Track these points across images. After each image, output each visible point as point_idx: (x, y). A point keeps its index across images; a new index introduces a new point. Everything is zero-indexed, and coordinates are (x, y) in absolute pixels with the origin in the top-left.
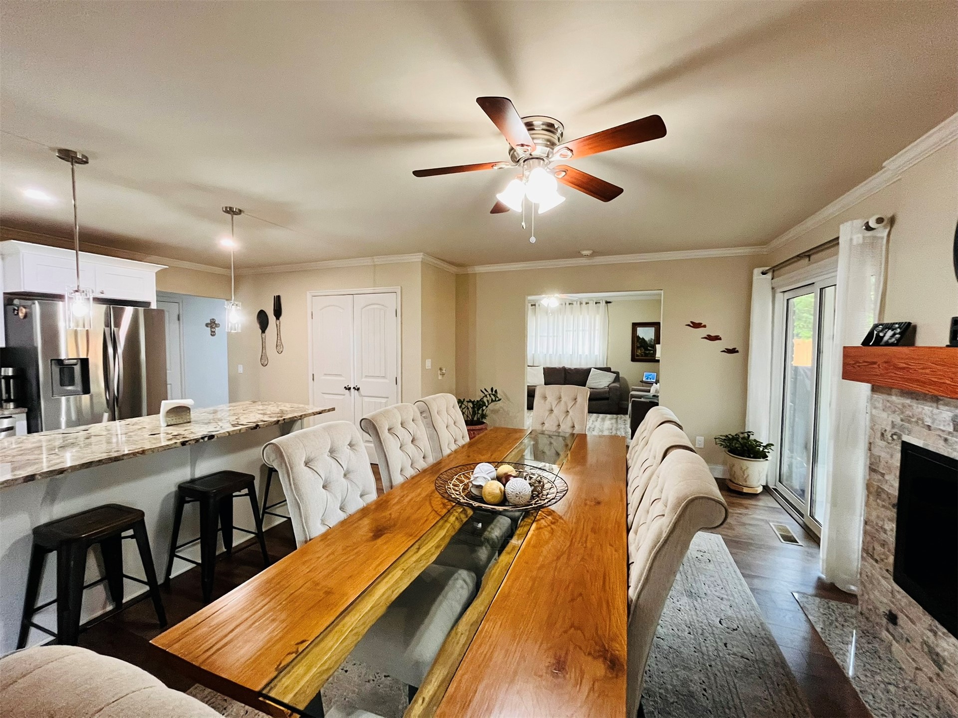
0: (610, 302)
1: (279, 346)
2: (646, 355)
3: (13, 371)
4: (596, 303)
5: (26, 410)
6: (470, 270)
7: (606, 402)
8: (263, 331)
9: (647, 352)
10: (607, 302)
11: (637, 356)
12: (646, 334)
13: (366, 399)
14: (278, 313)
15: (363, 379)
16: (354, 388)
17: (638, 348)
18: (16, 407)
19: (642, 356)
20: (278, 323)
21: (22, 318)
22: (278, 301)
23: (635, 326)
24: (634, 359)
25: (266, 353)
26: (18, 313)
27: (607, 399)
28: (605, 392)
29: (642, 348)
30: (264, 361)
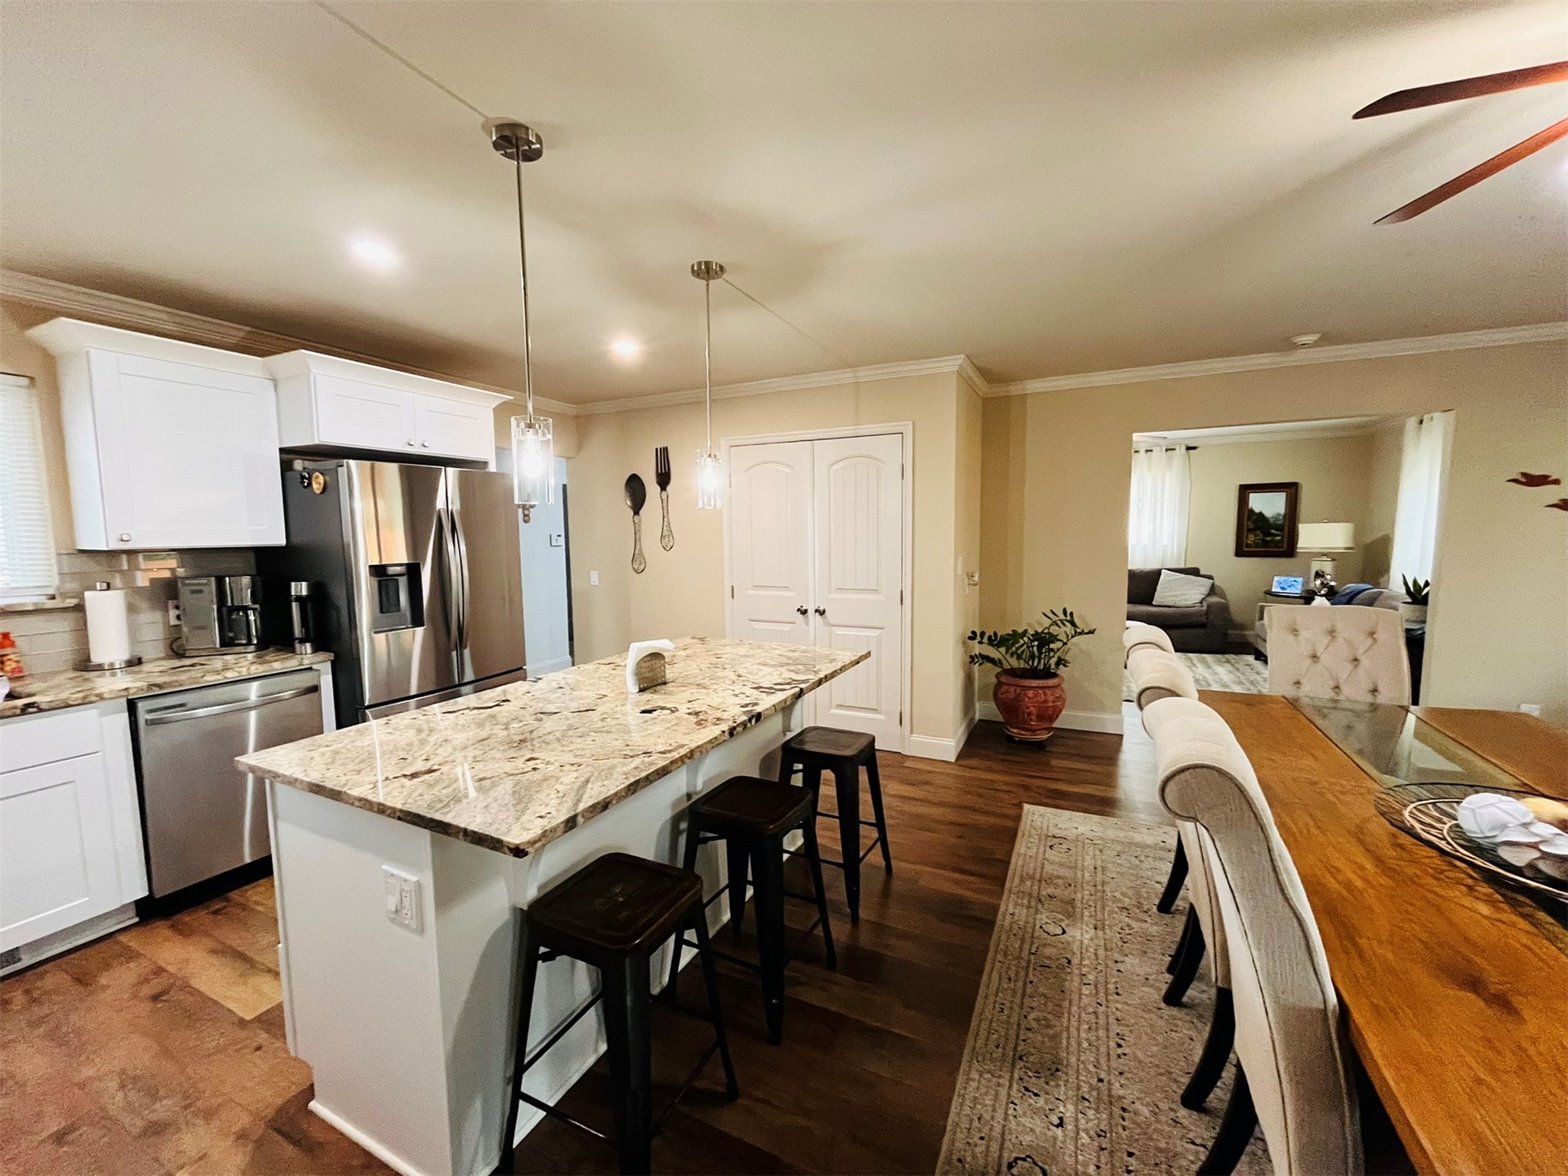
0: (1194, 448)
1: (666, 538)
2: (1265, 544)
3: (309, 588)
4: (1167, 450)
5: (331, 656)
6: (1015, 389)
7: (1201, 631)
8: (636, 511)
9: (1269, 539)
10: (1189, 448)
11: (1248, 546)
12: (1270, 505)
13: (839, 631)
14: (664, 479)
15: (831, 596)
16: (816, 611)
17: (1249, 531)
18: (315, 650)
19: (1257, 546)
20: (664, 497)
21: (318, 492)
22: (663, 455)
23: (1245, 490)
24: (1240, 552)
25: (640, 550)
26: (310, 484)
27: (1203, 626)
28: (1199, 614)
29: (1258, 532)
30: (638, 561)
